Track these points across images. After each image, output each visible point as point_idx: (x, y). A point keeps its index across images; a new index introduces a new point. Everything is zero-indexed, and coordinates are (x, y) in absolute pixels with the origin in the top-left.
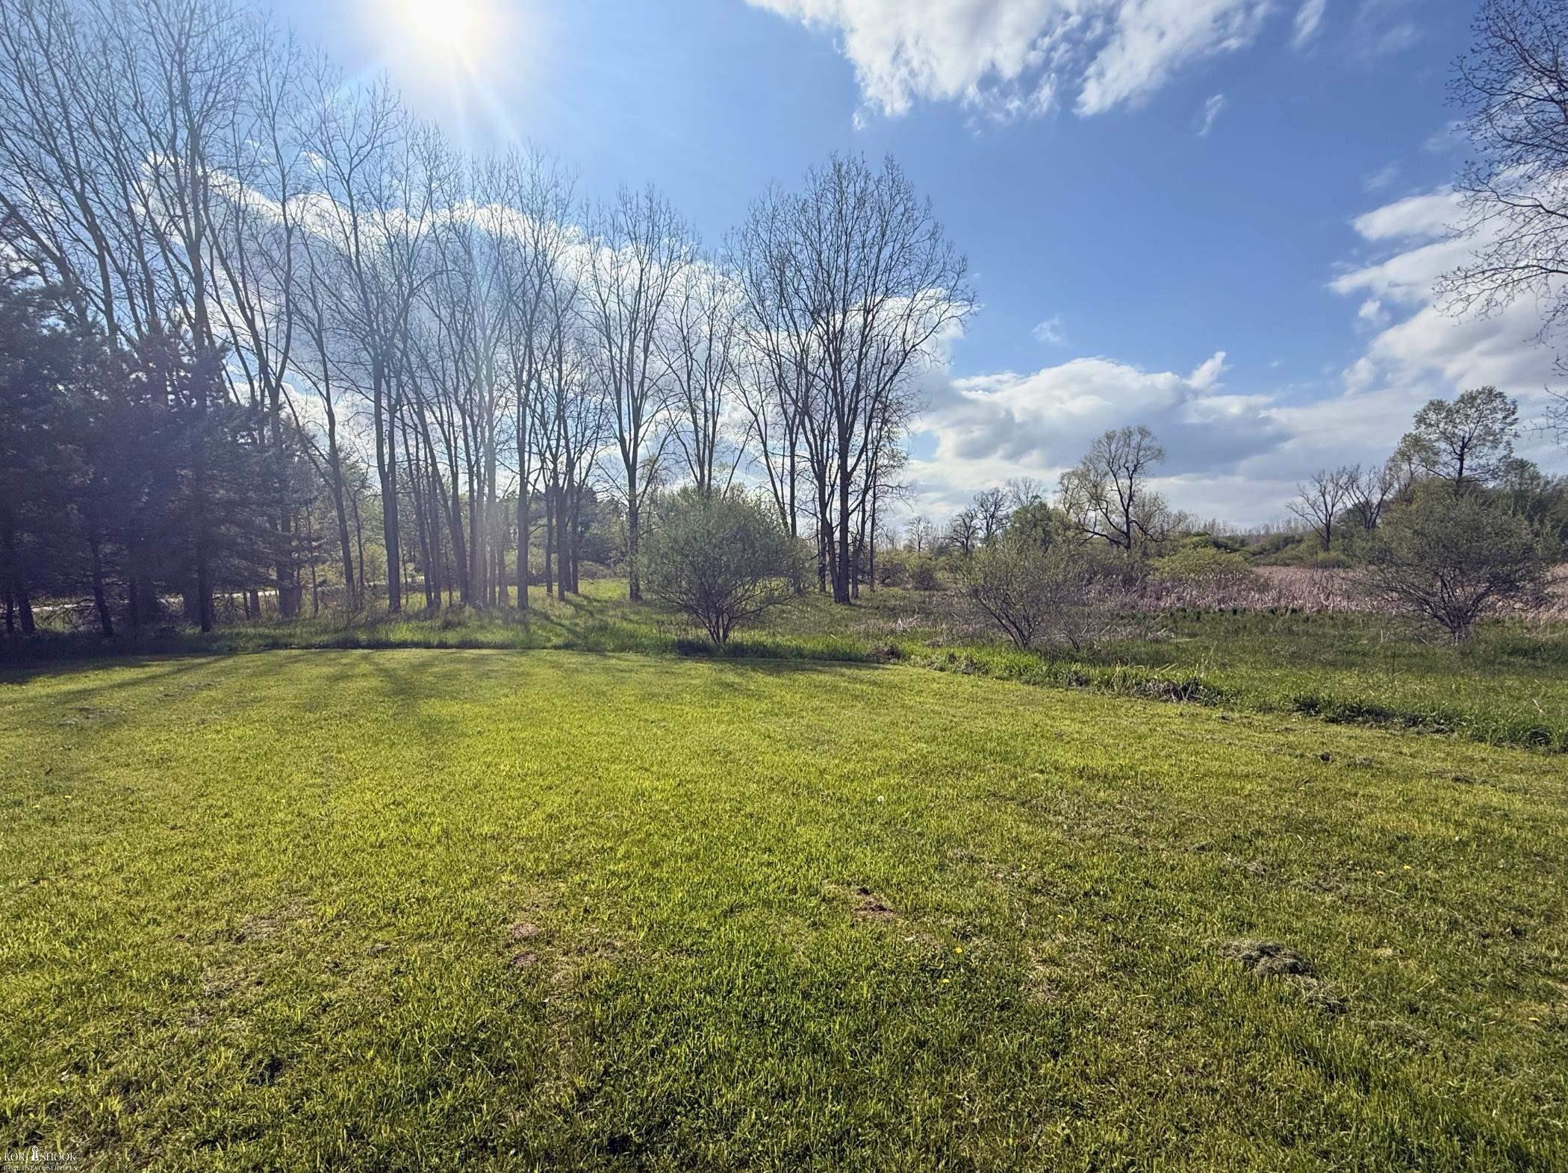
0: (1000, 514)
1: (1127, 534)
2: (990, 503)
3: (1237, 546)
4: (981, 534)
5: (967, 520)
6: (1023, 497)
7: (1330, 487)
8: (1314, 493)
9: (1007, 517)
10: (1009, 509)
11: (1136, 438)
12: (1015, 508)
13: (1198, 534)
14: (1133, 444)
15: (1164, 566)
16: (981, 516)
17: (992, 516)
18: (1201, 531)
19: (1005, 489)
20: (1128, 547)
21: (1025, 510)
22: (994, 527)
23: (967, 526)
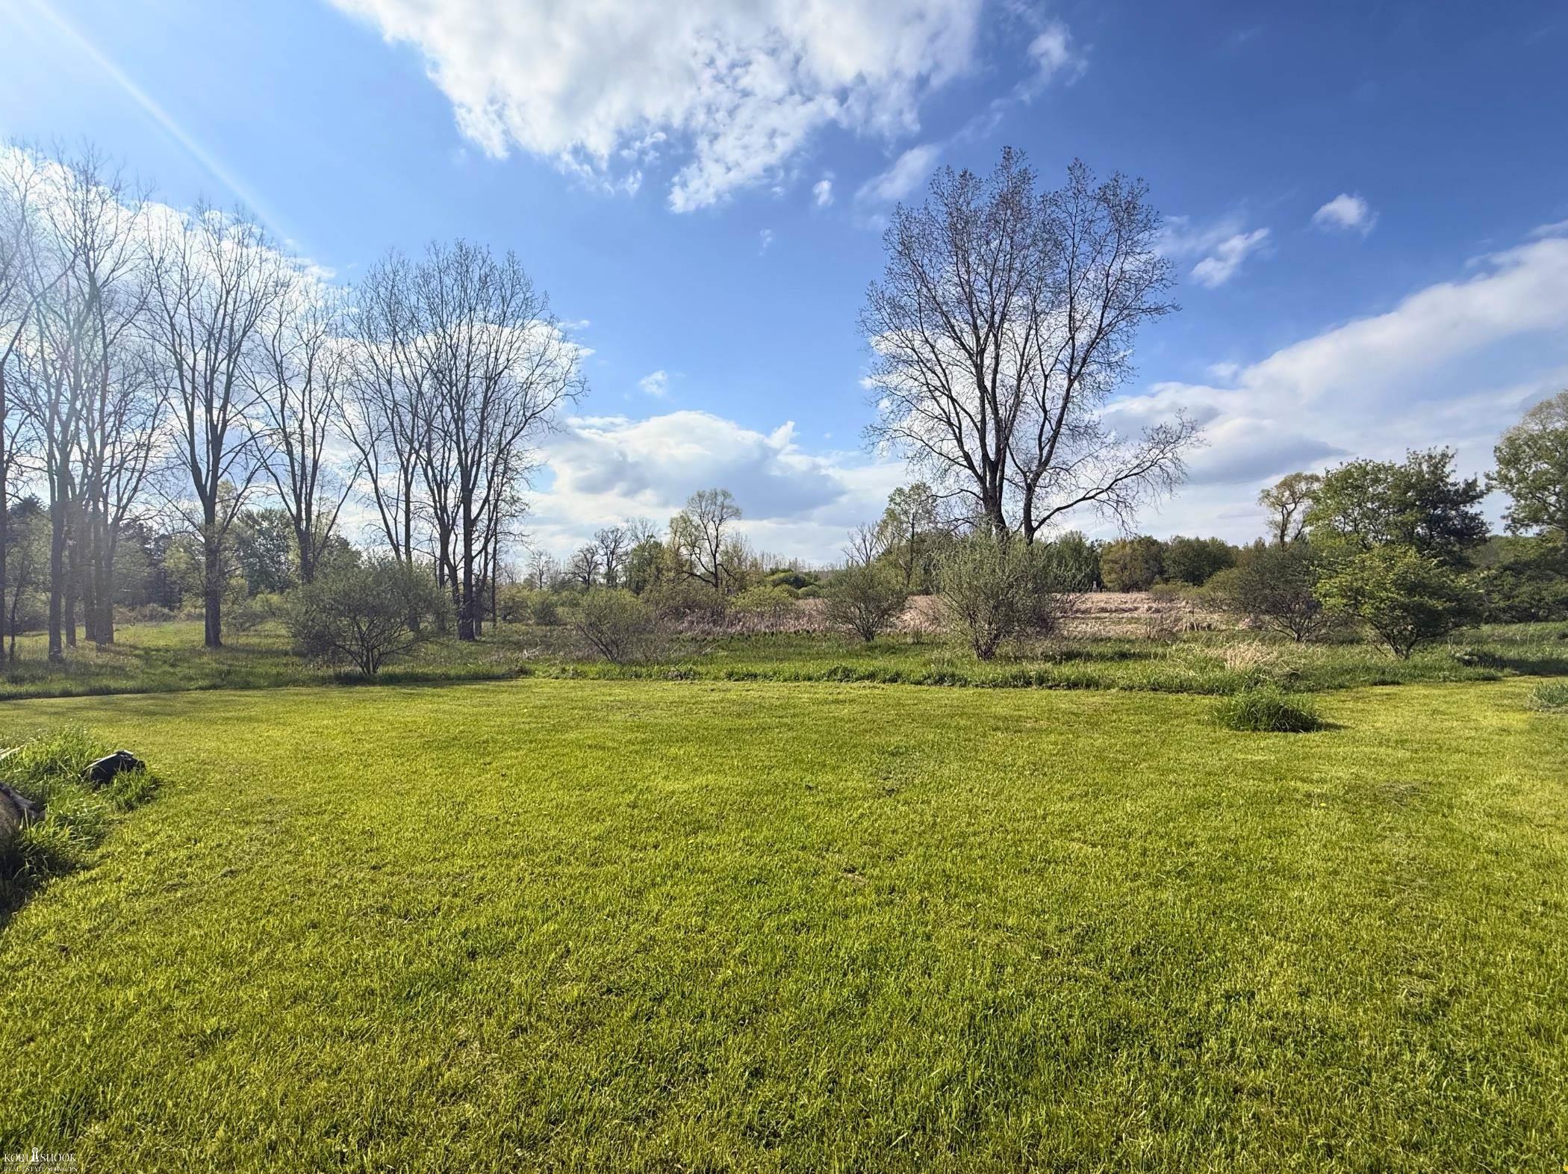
0: (620, 551)
1: (715, 575)
2: (610, 540)
3: (812, 581)
4: (603, 569)
5: (589, 556)
6: (640, 536)
7: (868, 536)
8: (858, 541)
9: (626, 554)
10: (628, 545)
11: (720, 498)
12: (634, 545)
13: (784, 571)
14: (718, 502)
15: (740, 601)
16: (602, 552)
17: (612, 553)
18: (787, 568)
19: (623, 526)
20: (716, 586)
21: (642, 548)
22: (614, 563)
23: (588, 561)
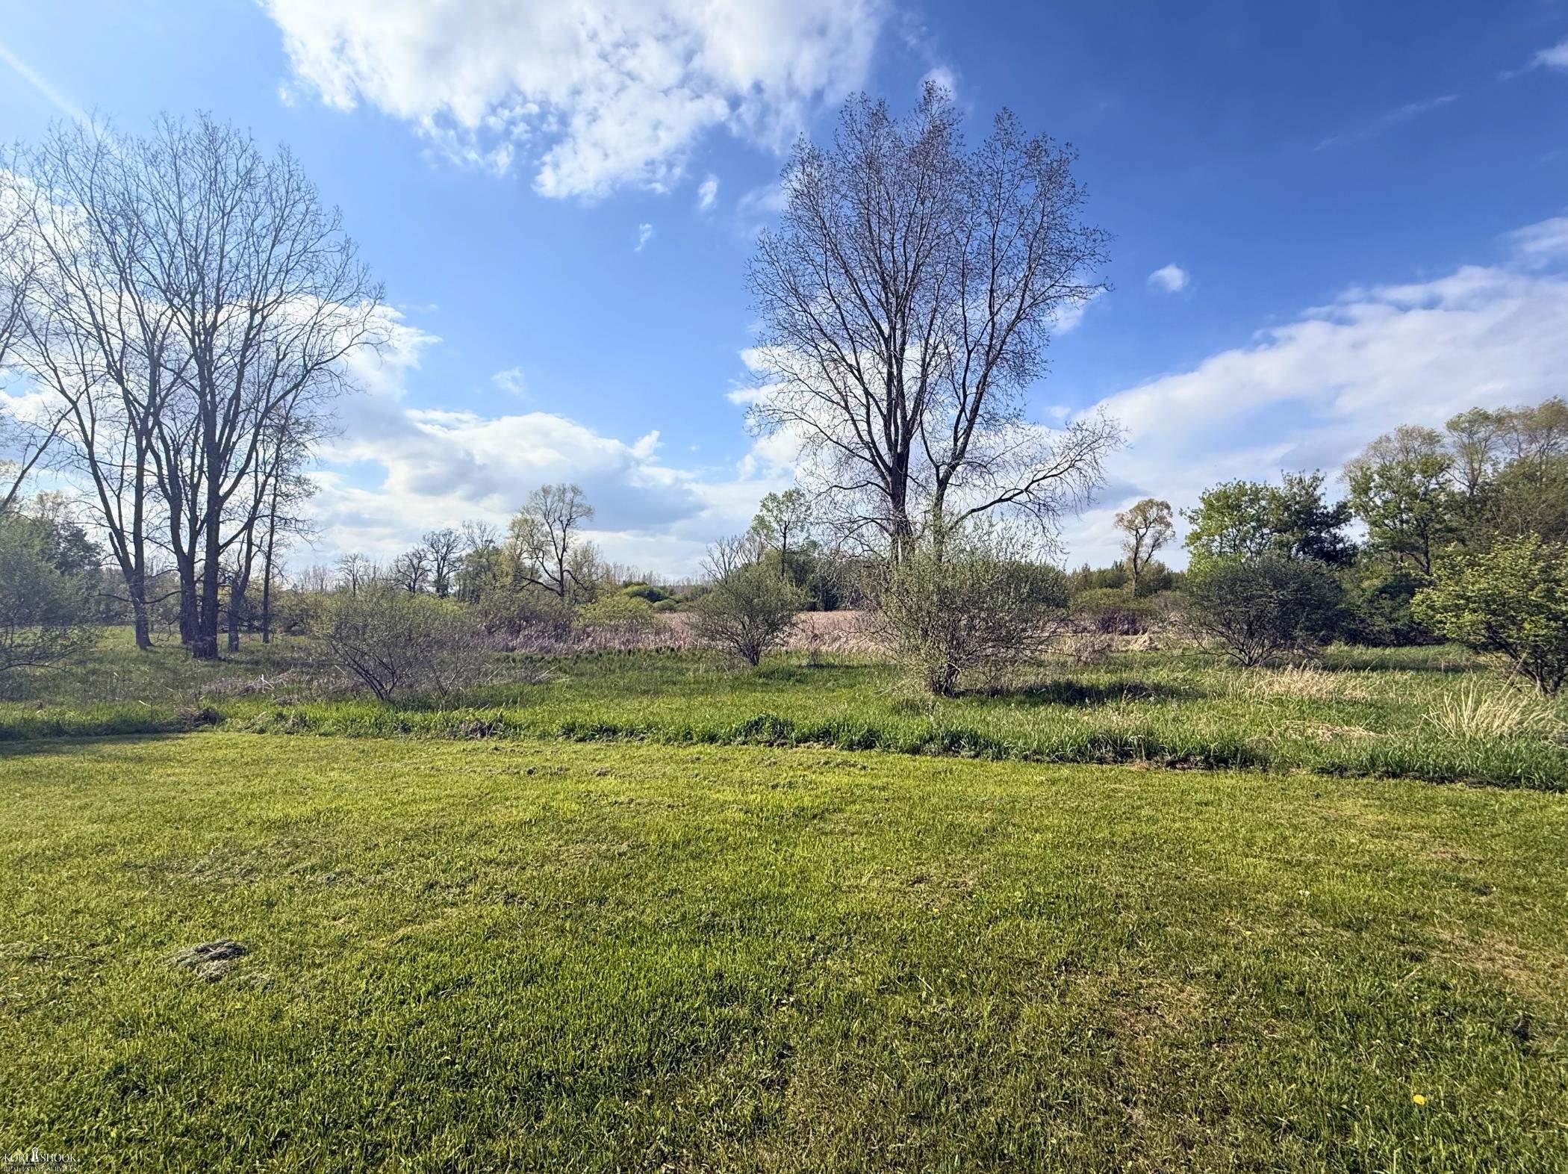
0: (452, 556)
1: (561, 582)
2: (442, 545)
3: (667, 595)
4: (432, 576)
5: (415, 561)
6: (478, 541)
7: (727, 550)
8: (717, 554)
9: (460, 560)
10: (462, 551)
11: (569, 495)
12: (469, 551)
13: (638, 584)
14: (567, 500)
15: (587, 613)
16: (431, 557)
17: (444, 559)
18: (641, 581)
19: (461, 531)
20: (561, 594)
21: (479, 554)
22: (445, 570)
23: (415, 567)
